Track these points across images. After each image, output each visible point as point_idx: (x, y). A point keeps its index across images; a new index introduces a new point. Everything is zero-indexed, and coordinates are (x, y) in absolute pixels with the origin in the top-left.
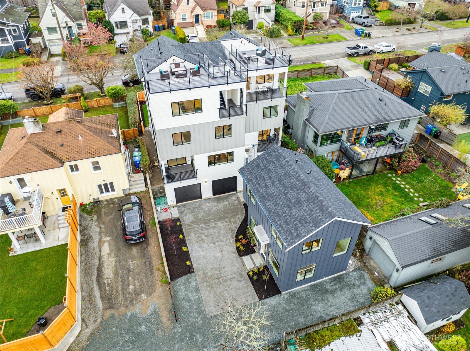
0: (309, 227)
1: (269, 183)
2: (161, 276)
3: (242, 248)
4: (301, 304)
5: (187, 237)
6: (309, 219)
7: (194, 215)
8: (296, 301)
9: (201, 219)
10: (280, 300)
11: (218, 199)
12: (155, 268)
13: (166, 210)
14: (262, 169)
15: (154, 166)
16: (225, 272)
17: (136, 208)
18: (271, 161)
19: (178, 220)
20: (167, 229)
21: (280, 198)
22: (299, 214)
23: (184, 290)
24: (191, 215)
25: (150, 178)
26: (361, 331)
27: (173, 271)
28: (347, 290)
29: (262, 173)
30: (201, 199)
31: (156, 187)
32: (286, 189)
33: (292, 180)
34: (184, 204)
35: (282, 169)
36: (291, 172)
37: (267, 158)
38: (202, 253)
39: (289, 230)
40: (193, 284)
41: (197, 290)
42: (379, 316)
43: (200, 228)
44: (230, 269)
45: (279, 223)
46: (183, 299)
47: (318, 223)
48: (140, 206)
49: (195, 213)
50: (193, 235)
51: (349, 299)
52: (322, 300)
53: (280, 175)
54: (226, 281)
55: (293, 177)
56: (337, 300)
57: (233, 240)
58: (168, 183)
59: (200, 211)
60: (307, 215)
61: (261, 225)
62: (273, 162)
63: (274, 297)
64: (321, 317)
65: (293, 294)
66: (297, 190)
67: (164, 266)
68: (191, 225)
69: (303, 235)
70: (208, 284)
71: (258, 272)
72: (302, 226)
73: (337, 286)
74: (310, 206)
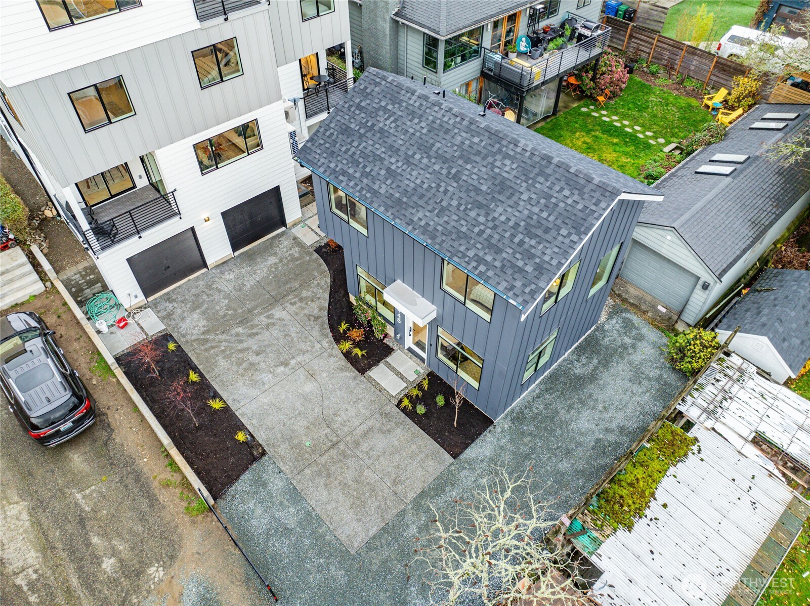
0: (560, 238)
1: (395, 163)
2: (181, 499)
3: (357, 351)
4: (546, 429)
5: (208, 372)
6: (551, 218)
7: (203, 313)
8: (532, 428)
9: (225, 315)
10: (499, 439)
11: (250, 257)
12: (156, 484)
13: (122, 323)
14: (361, 136)
15: (45, 220)
16: (343, 424)
17: (36, 344)
18: (378, 110)
19: (167, 337)
20: (148, 370)
21: (446, 192)
22: (517, 214)
23: (259, 511)
24: (196, 316)
25: (45, 255)
26: (696, 439)
27: (208, 472)
28: (617, 362)
29: (364, 144)
30: (205, 270)
31: (72, 272)
32: (452, 164)
33: (459, 138)
34: (168, 293)
35: (416, 121)
36: (446, 119)
37: (363, 104)
38: (265, 399)
39: (508, 264)
40: (276, 484)
41: (295, 495)
42: (710, 394)
43: (234, 338)
44: (352, 412)
45: (471, 253)
46: (268, 536)
47: (581, 221)
48: (45, 335)
49: (205, 306)
50: (222, 363)
51: (630, 381)
52: (582, 403)
53: (418, 134)
54: (357, 444)
55: (456, 131)
56: (610, 391)
57: (328, 340)
58: (103, 249)
59: (216, 297)
60: (542, 211)
61: (399, 282)
62: (385, 109)
63: (481, 437)
64: (598, 441)
65: (518, 414)
66: (484, 159)
67: (178, 470)
68: (207, 341)
69: (554, 262)
70: (315, 469)
71: (420, 394)
72: (539, 243)
73: (595, 361)
74: (537, 185)
